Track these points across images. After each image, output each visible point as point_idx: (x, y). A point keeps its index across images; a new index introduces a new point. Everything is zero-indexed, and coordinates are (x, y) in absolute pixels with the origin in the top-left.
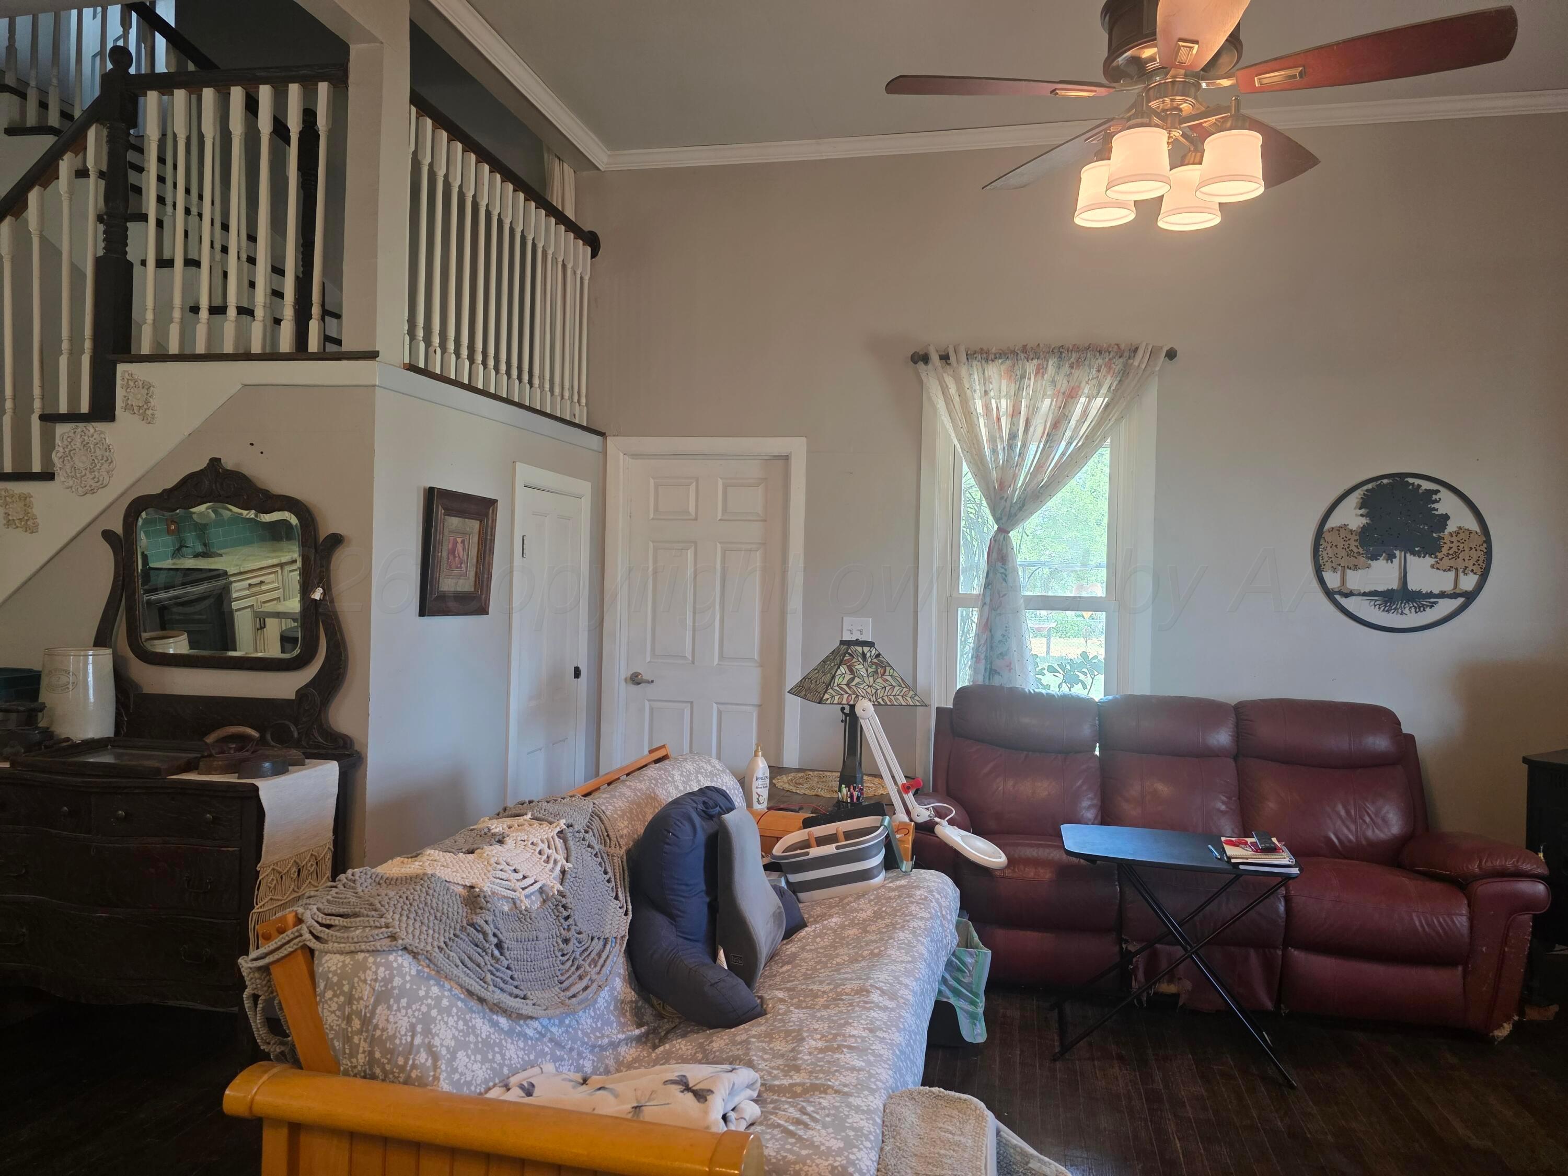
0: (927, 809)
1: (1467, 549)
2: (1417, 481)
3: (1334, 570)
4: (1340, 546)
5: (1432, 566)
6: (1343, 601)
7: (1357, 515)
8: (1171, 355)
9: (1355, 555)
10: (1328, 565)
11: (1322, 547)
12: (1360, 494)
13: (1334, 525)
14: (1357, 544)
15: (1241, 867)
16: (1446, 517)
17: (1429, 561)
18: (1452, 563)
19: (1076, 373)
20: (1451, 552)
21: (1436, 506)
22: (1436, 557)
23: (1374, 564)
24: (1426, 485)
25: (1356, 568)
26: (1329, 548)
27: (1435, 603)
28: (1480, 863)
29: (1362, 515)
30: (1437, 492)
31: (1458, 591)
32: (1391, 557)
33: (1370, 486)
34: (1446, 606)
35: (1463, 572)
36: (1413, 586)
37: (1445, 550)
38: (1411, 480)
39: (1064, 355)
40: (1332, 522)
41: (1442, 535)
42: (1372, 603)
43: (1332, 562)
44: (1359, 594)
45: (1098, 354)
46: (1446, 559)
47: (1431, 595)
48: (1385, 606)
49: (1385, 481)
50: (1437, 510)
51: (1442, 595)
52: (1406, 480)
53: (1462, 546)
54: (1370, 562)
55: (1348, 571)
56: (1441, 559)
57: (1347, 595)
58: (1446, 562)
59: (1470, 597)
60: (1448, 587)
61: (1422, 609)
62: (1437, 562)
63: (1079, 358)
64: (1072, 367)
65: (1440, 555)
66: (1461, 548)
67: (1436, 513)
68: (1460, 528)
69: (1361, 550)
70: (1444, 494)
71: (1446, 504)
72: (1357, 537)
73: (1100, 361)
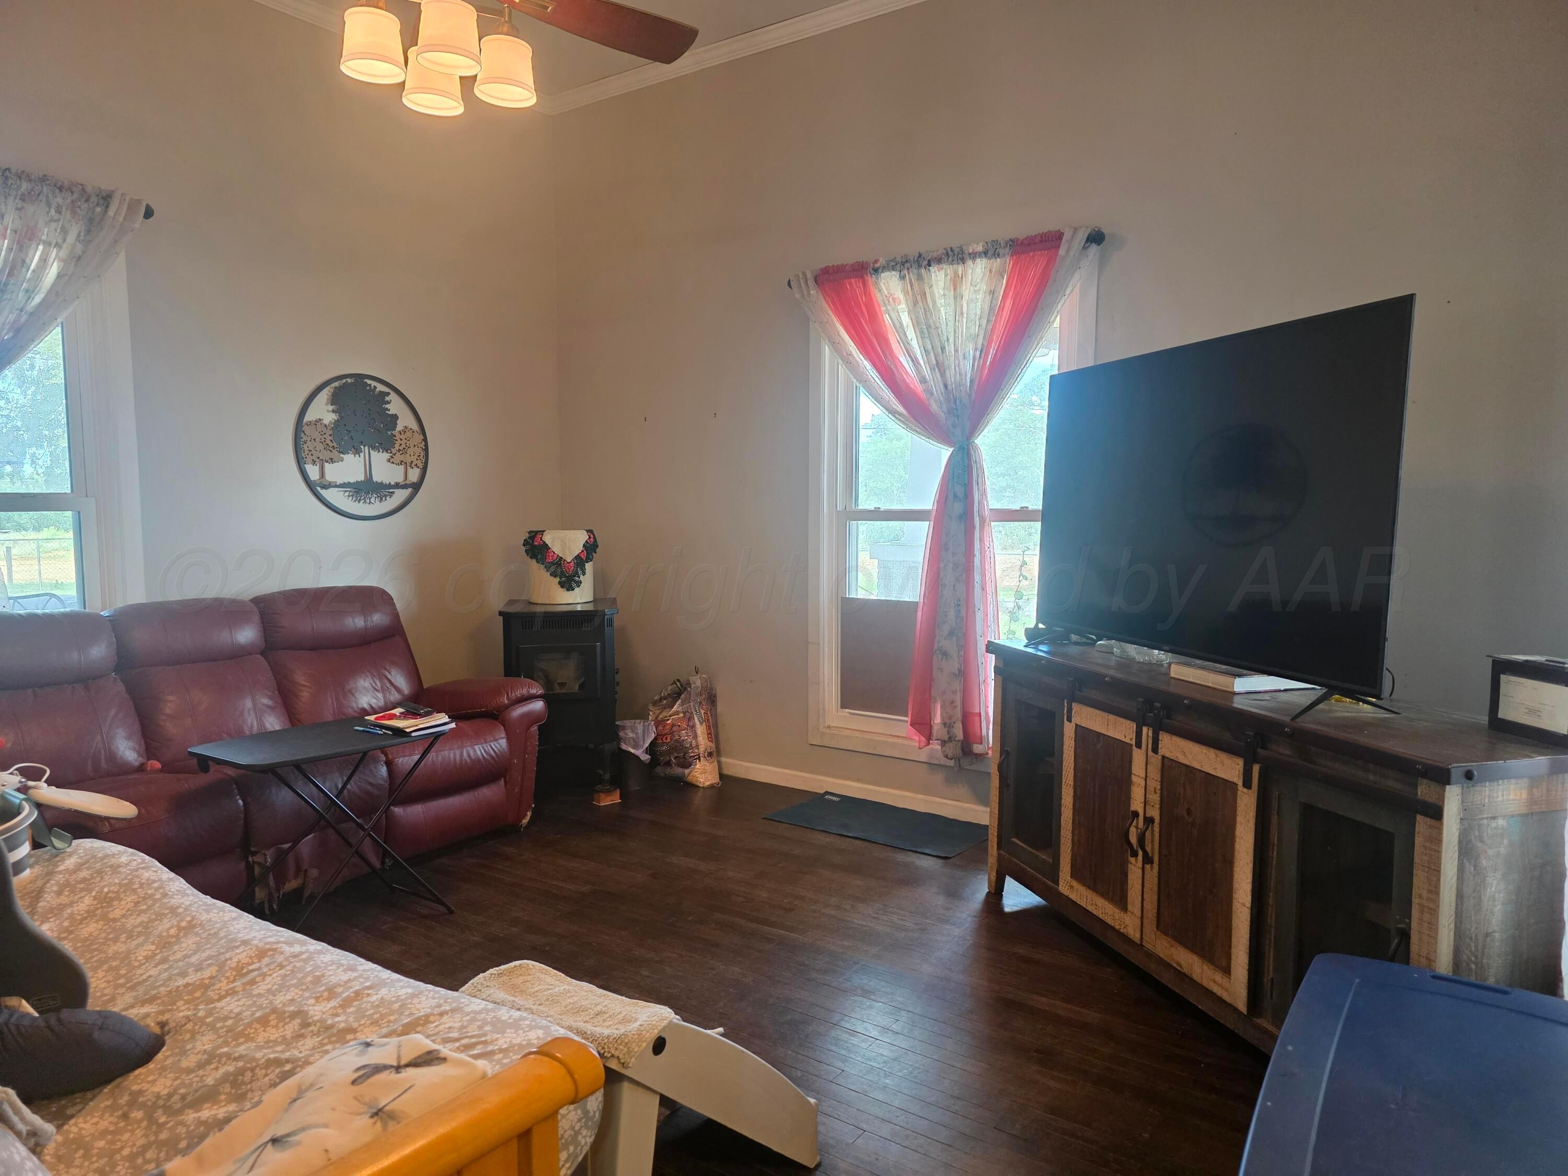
0: (12, 774)
1: (412, 446)
2: (373, 383)
3: (314, 462)
4: (318, 440)
5: (389, 461)
6: (324, 493)
7: (328, 411)
8: (149, 213)
9: (331, 449)
10: (310, 458)
11: (302, 440)
12: (329, 391)
13: (310, 420)
14: (331, 438)
15: (413, 734)
16: (395, 417)
17: (387, 456)
18: (402, 458)
19: (30, 209)
20: (401, 448)
21: (387, 406)
22: (391, 453)
23: (345, 457)
24: (381, 388)
25: (332, 461)
26: (308, 441)
27: (393, 493)
28: (508, 695)
29: (333, 411)
30: (388, 394)
31: (408, 482)
32: (357, 452)
33: (336, 384)
34: (400, 495)
35: (411, 466)
36: (377, 478)
37: (397, 447)
38: (369, 382)
39: (10, 181)
40: (310, 416)
41: (393, 432)
42: (347, 494)
43: (312, 455)
44: (336, 486)
45: (58, 191)
46: (398, 454)
47: (390, 486)
48: (357, 497)
49: (349, 380)
50: (389, 410)
51: (397, 486)
52: (365, 380)
53: (408, 442)
54: (342, 455)
55: (326, 465)
56: (395, 454)
57: (326, 486)
58: (398, 457)
59: (416, 487)
60: (400, 479)
61: (384, 499)
62: (392, 457)
63: (32, 190)
64: (23, 200)
65: (394, 451)
66: (408, 445)
67: (389, 413)
68: (406, 427)
69: (335, 444)
70: (393, 397)
71: (395, 406)
72: (331, 432)
73: (59, 200)
